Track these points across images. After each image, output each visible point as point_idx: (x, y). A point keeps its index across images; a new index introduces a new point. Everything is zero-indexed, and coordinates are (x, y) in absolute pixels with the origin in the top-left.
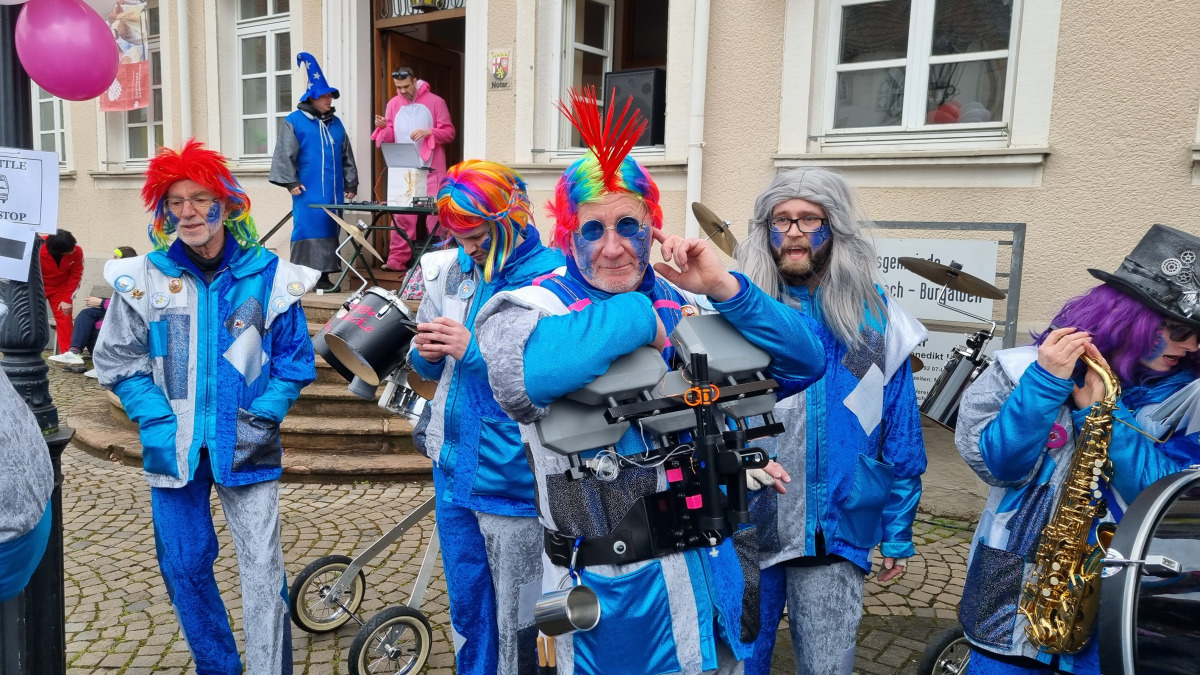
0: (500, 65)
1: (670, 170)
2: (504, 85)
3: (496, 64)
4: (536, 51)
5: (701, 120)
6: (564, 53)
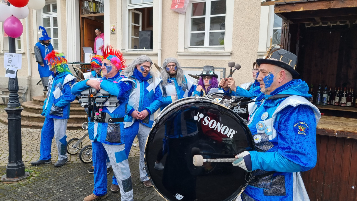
0: (113, 28)
1: (154, 55)
2: (114, 33)
3: (112, 28)
4: (122, 25)
5: (161, 43)
6: (129, 26)
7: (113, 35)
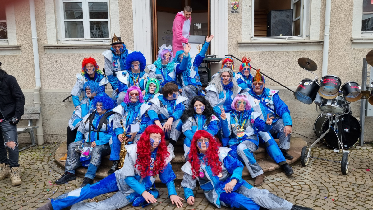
2: (236, 12)
5: (329, 26)
7: (234, 16)
